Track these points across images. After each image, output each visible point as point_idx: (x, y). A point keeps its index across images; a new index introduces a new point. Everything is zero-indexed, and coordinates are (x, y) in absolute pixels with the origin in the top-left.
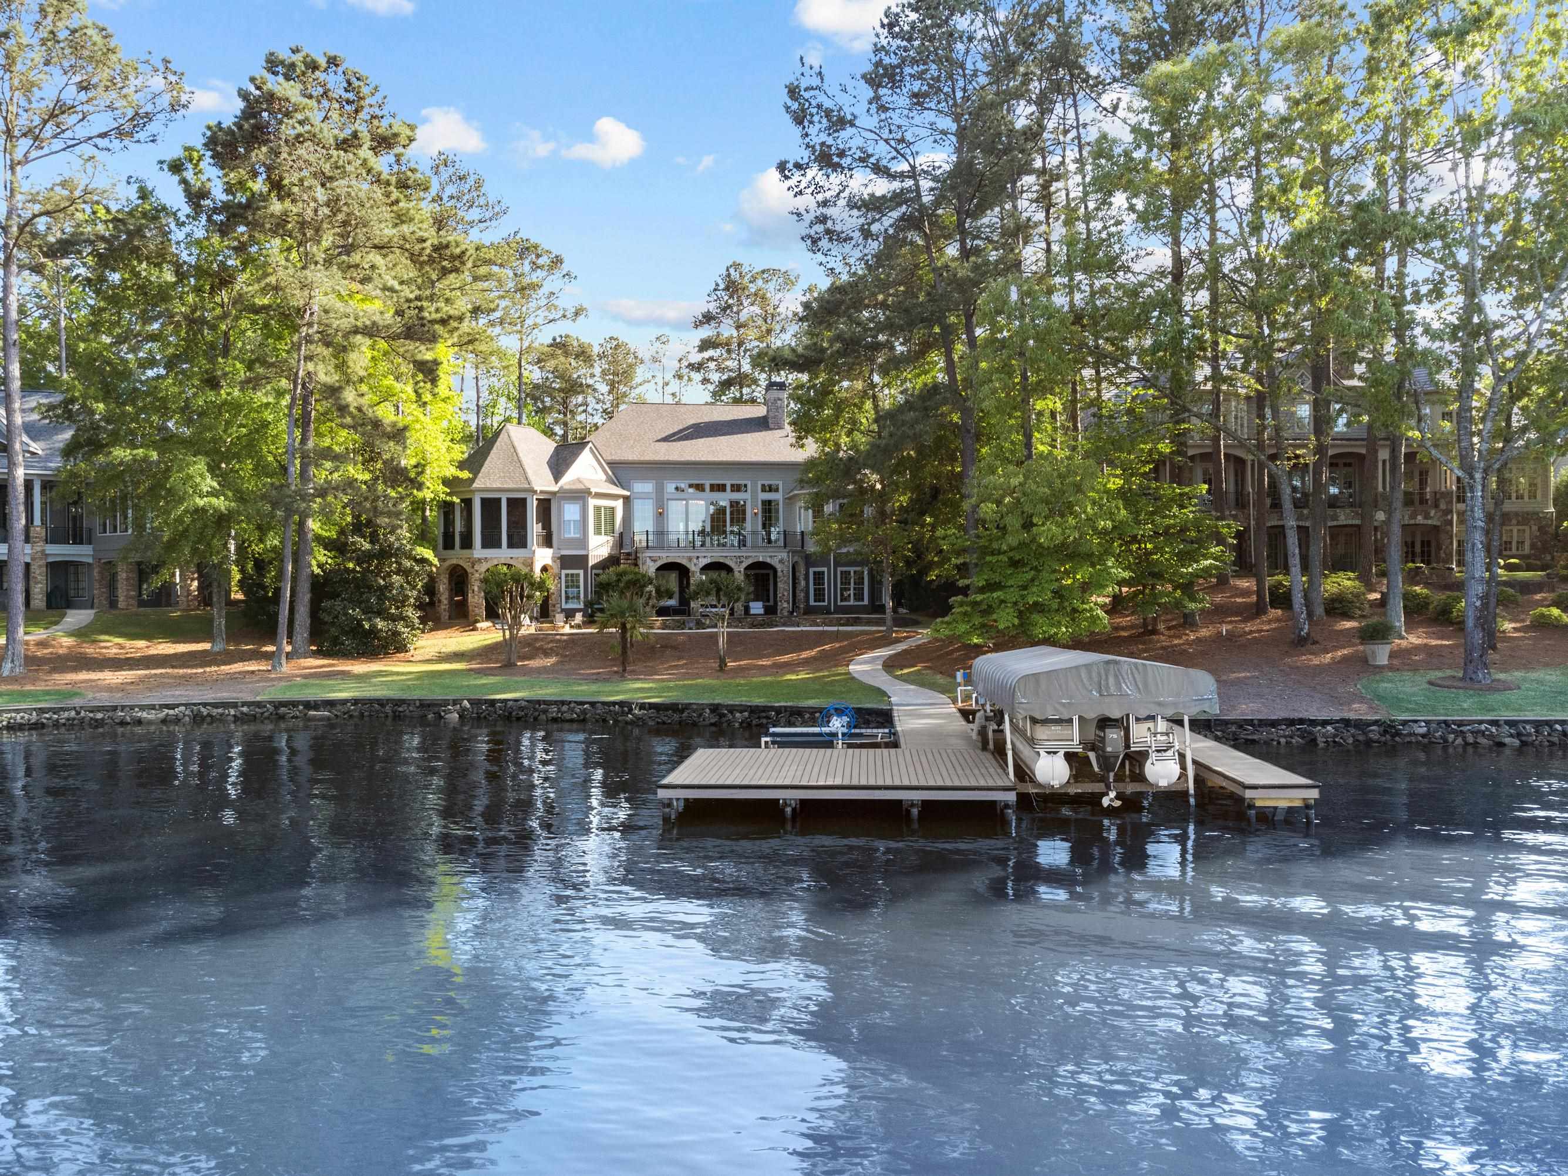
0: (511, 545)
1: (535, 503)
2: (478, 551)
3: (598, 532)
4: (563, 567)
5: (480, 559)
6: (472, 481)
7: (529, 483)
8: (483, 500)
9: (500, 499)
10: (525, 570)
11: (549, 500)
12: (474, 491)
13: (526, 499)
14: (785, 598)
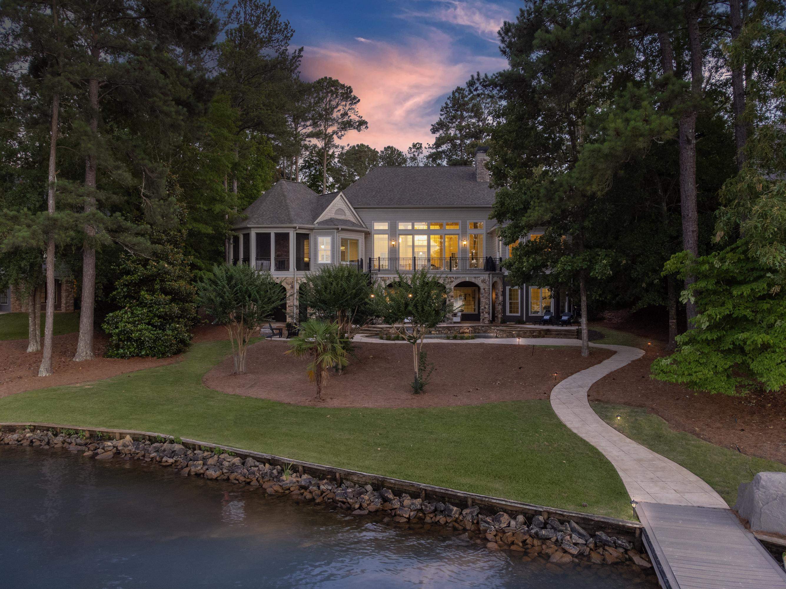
0: (278, 267)
1: (296, 236)
3: (345, 259)
6: (250, 220)
7: (291, 222)
8: (258, 234)
9: (270, 234)
10: (288, 287)
11: (308, 235)
12: (250, 228)
13: (289, 234)
14: (486, 310)
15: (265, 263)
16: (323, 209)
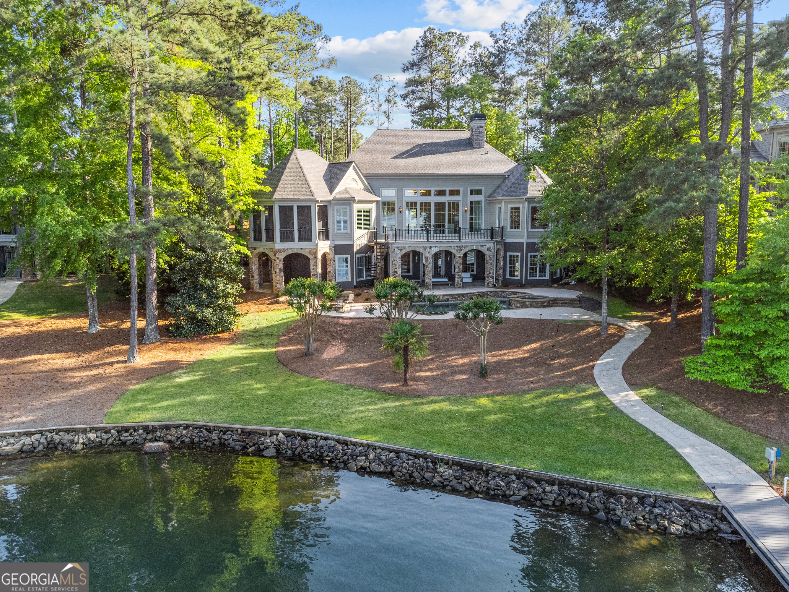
0: (301, 239)
1: (317, 208)
2: (278, 245)
3: (360, 228)
4: (336, 254)
5: (279, 250)
6: (272, 193)
7: (312, 195)
9: (293, 207)
10: (310, 257)
11: (326, 206)
12: (274, 201)
13: (310, 206)
14: (491, 275)
16: (339, 180)
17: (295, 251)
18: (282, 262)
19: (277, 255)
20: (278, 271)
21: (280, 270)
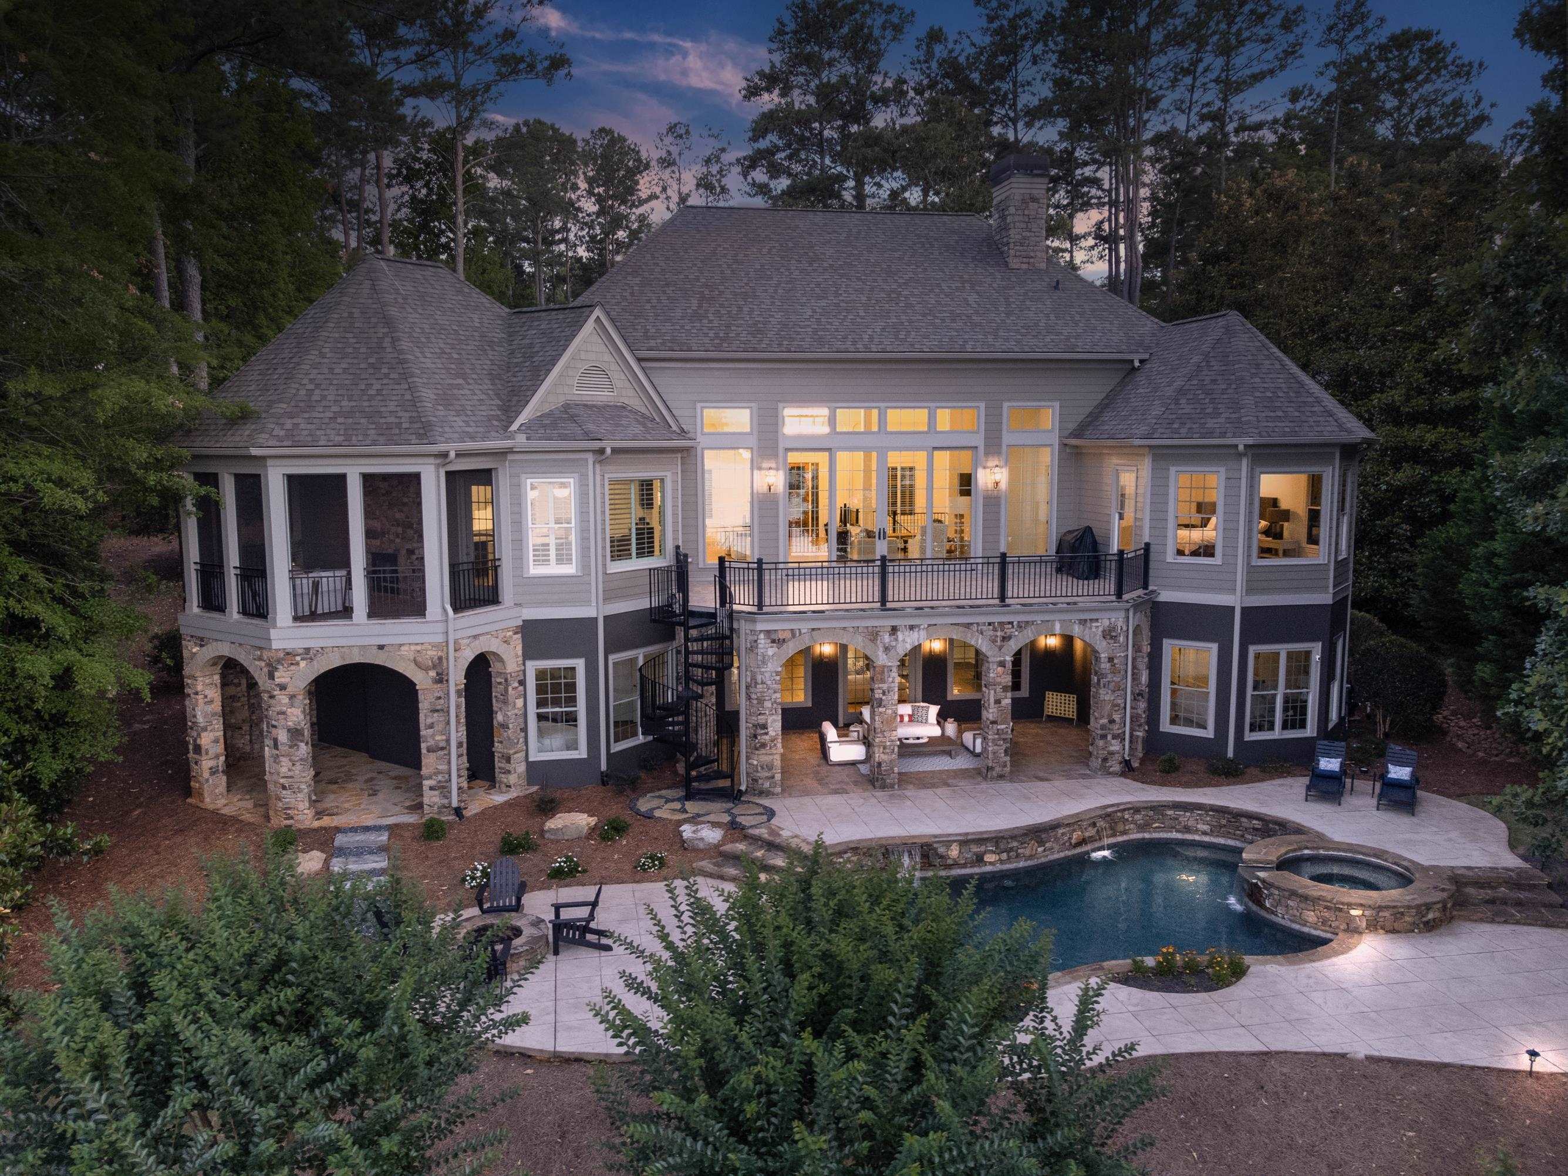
0: (378, 609)
2: (285, 631)
3: (620, 552)
4: (527, 656)
5: (290, 655)
7: (424, 432)
8: (292, 480)
9: (343, 477)
10: (422, 680)
11: (489, 471)
12: (263, 458)
13: (417, 476)
14: (1116, 728)
15: (329, 579)
16: (539, 373)
17: (357, 659)
18: (302, 700)
19: (281, 676)
20: (283, 736)
21: (295, 734)
